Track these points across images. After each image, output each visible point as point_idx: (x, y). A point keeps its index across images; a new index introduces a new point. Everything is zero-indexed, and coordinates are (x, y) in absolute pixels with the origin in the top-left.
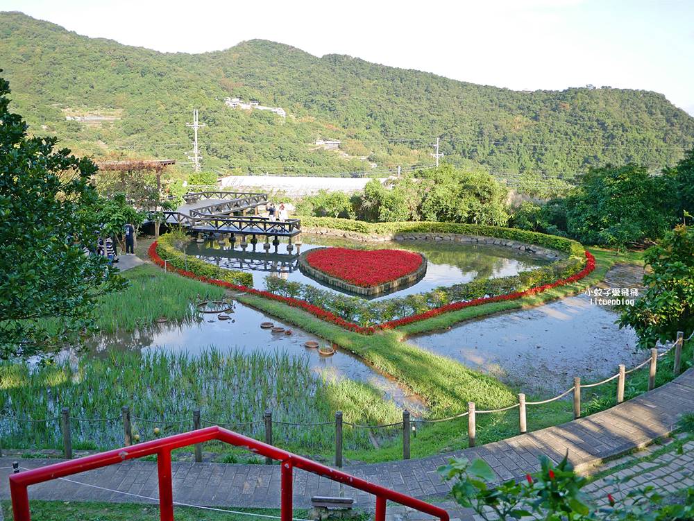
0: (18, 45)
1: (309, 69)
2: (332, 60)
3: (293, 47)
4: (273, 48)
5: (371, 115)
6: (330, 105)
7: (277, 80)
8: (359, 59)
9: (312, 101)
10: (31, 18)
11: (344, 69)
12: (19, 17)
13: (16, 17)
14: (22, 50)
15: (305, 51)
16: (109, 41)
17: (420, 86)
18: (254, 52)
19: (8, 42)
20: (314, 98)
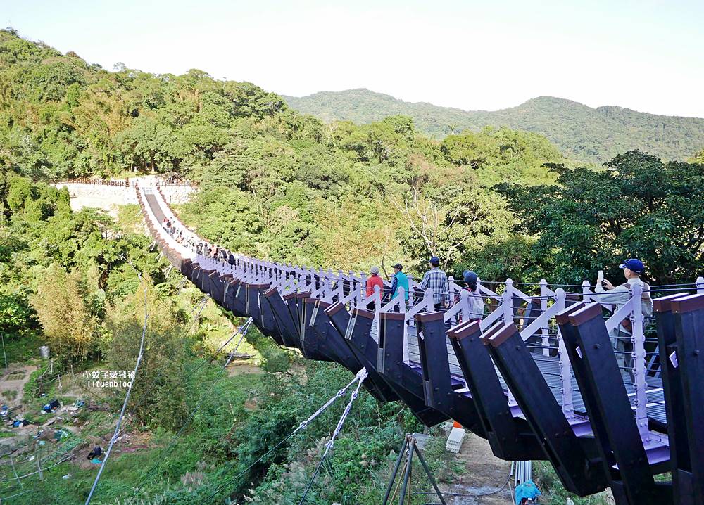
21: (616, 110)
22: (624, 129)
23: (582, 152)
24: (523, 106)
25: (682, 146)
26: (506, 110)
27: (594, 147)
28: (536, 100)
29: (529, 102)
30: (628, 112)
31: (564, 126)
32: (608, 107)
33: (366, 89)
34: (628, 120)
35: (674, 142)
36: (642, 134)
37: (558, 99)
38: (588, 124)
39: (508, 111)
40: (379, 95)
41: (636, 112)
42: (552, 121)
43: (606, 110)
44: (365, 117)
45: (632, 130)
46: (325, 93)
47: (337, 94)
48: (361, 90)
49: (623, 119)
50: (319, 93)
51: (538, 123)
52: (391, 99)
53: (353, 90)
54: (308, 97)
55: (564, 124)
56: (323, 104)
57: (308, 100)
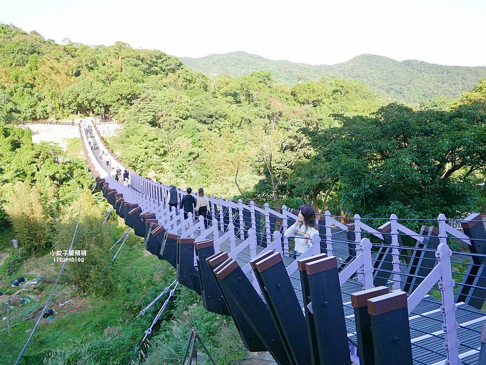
21: (414, 62)
22: (420, 75)
23: (392, 92)
24: (351, 61)
25: (460, 86)
26: (340, 64)
27: (400, 88)
28: (359, 57)
29: (355, 58)
30: (423, 63)
31: (380, 74)
32: (409, 60)
33: (243, 52)
34: (423, 69)
35: (454, 84)
36: (433, 78)
37: (375, 56)
38: (396, 72)
39: (341, 65)
40: (252, 56)
41: (429, 64)
42: (371, 71)
43: (408, 63)
44: (243, 71)
45: (426, 76)
46: (215, 55)
47: (223, 55)
48: (239, 52)
49: (420, 68)
50: (210, 55)
51: (362, 73)
52: (260, 58)
53: (234, 53)
54: (203, 58)
55: (379, 73)
56: (214, 63)
57: (203, 60)
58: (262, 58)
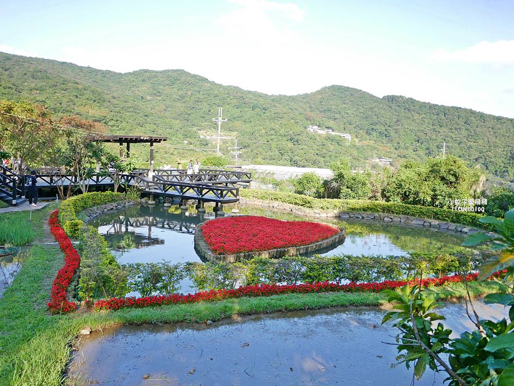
0: (178, 90)
1: (371, 106)
2: (390, 99)
3: (361, 91)
4: (346, 91)
5: (418, 141)
6: (386, 133)
7: (347, 114)
8: (412, 99)
9: (373, 129)
10: (189, 73)
11: (398, 106)
12: (181, 72)
13: (179, 72)
14: (180, 93)
15: (370, 93)
16: (235, 87)
17: (461, 119)
18: (332, 94)
19: (172, 88)
20: (374, 127)
21: (400, 99)
22: (409, 115)
24: (319, 92)
25: (464, 133)
26: (304, 94)
27: (386, 130)
28: (329, 88)
29: (324, 89)
30: (412, 101)
32: (393, 96)
33: (183, 70)
34: (412, 108)
35: (456, 129)
36: (426, 121)
37: (348, 88)
38: (376, 109)
39: (306, 96)
40: (195, 76)
41: (419, 102)
42: (345, 106)
43: (391, 99)
45: (416, 116)
46: (146, 71)
47: (157, 72)
49: (407, 106)
50: (140, 70)
51: (333, 107)
52: (205, 80)
53: (172, 70)
54: (130, 73)
55: (354, 109)
56: (143, 81)
57: (130, 76)
58: (207, 80)
